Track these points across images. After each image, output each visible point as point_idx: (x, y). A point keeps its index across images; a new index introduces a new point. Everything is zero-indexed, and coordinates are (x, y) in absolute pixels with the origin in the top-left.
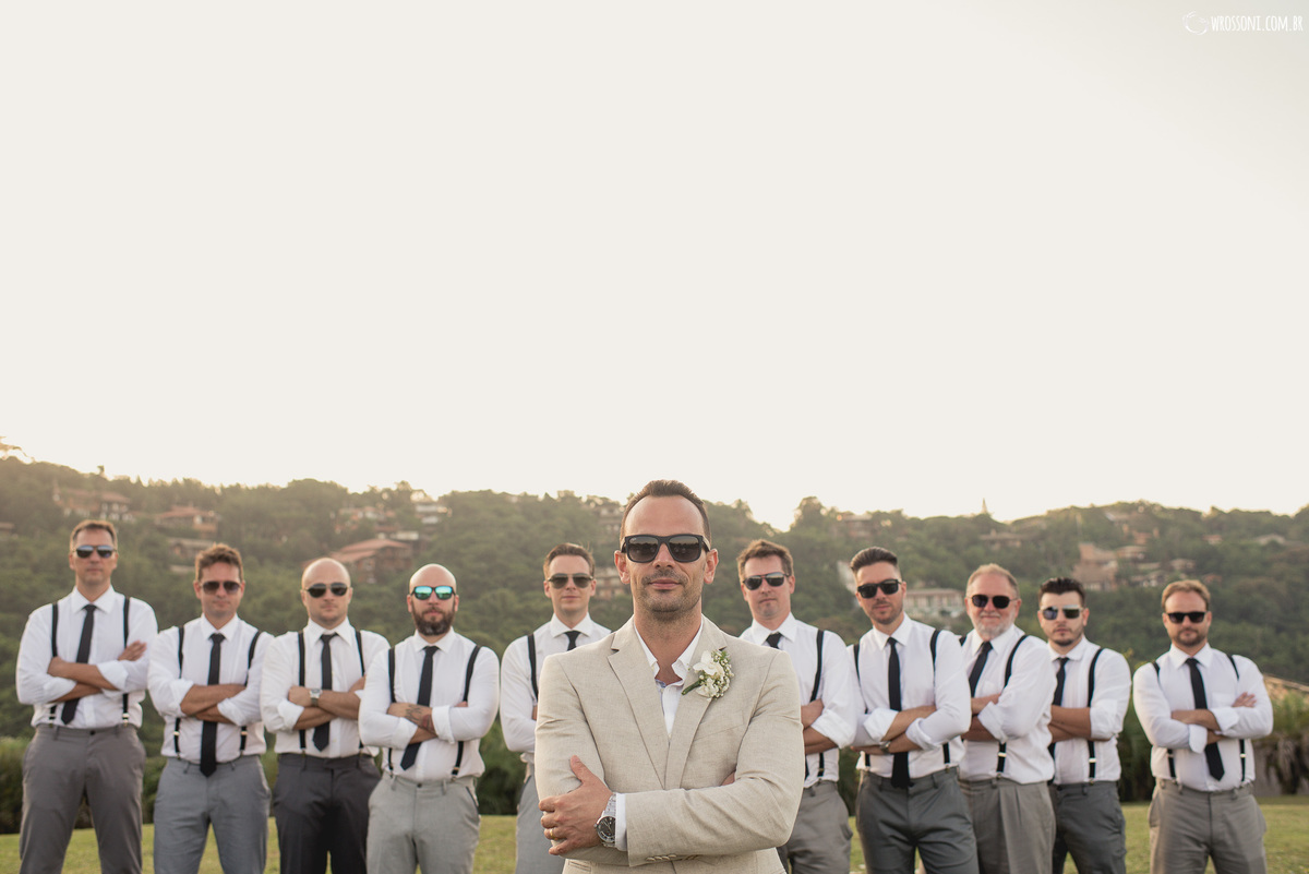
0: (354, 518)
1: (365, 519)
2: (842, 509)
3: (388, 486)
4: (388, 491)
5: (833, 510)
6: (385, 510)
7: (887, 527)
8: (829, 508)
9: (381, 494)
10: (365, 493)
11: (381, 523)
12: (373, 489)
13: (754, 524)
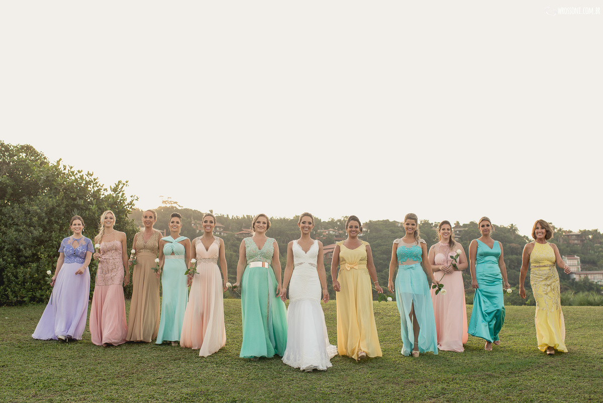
0: (325, 234)
1: (329, 234)
2: (565, 229)
3: (339, 219)
4: (339, 221)
5: (560, 230)
6: (338, 230)
7: (589, 238)
8: (558, 229)
9: (336, 222)
10: (329, 222)
11: (336, 236)
12: (333, 220)
13: (519, 236)
